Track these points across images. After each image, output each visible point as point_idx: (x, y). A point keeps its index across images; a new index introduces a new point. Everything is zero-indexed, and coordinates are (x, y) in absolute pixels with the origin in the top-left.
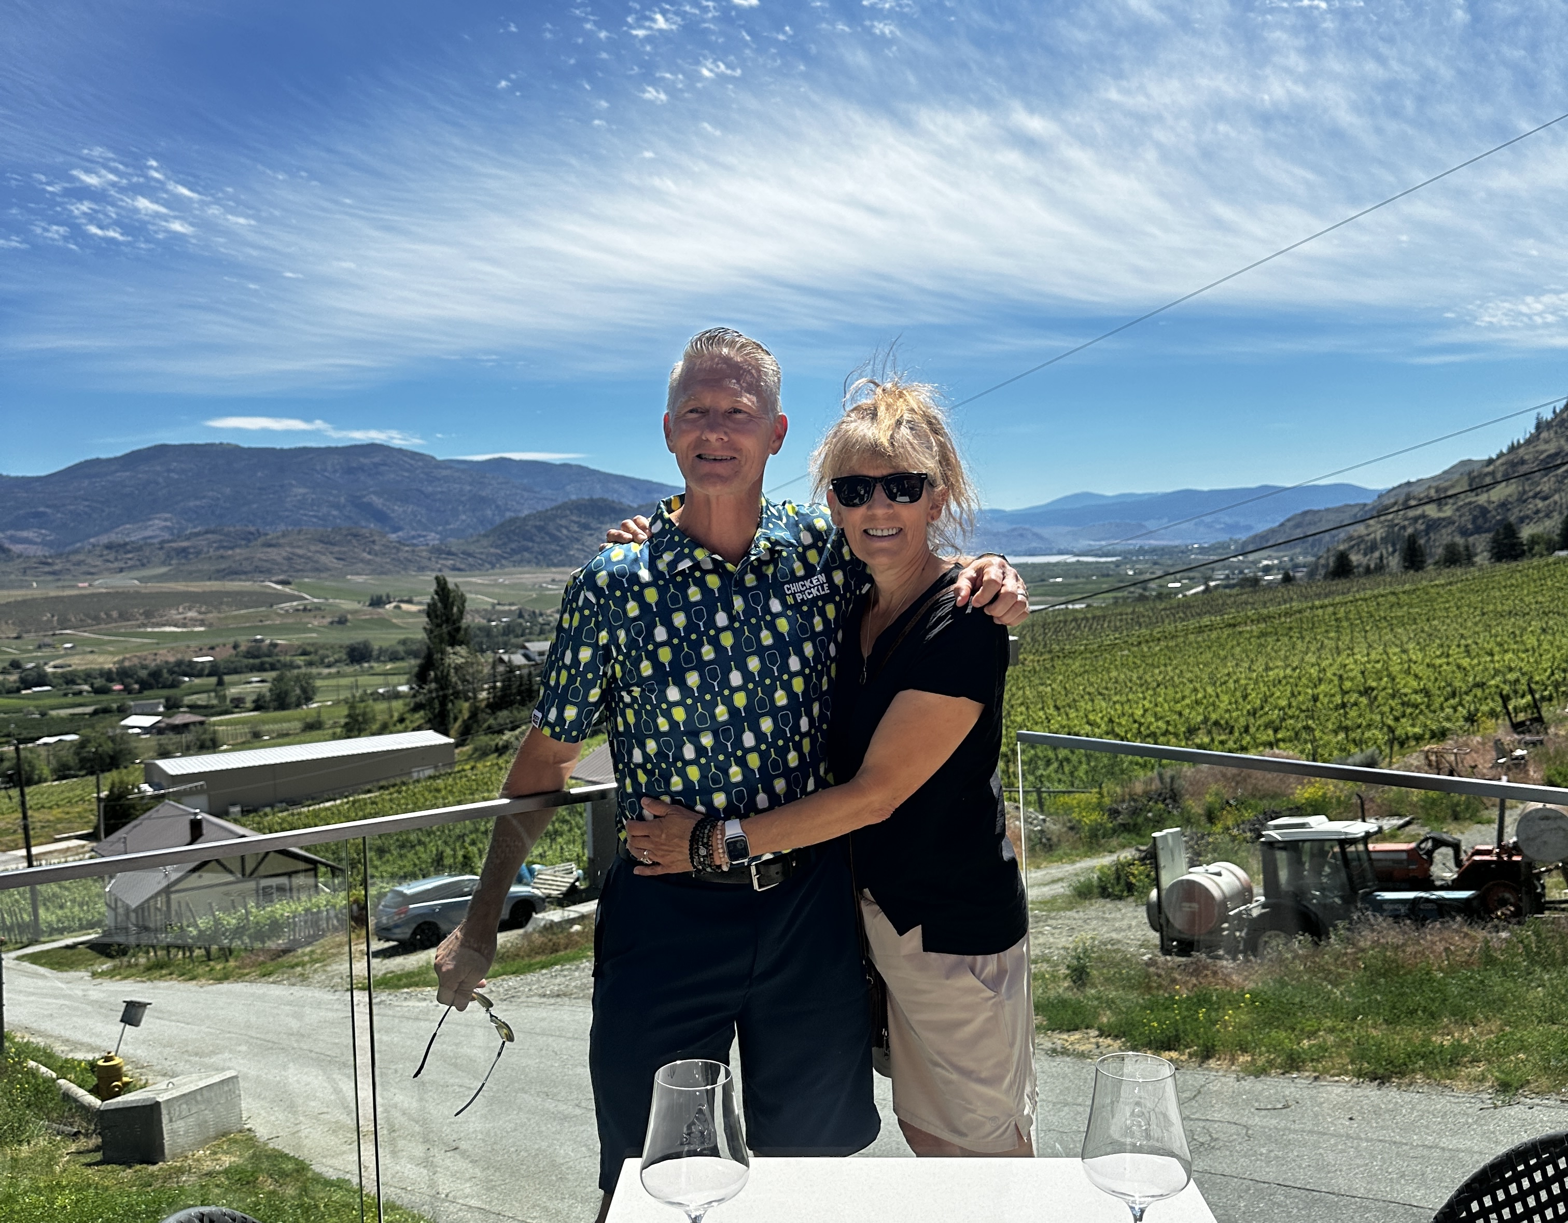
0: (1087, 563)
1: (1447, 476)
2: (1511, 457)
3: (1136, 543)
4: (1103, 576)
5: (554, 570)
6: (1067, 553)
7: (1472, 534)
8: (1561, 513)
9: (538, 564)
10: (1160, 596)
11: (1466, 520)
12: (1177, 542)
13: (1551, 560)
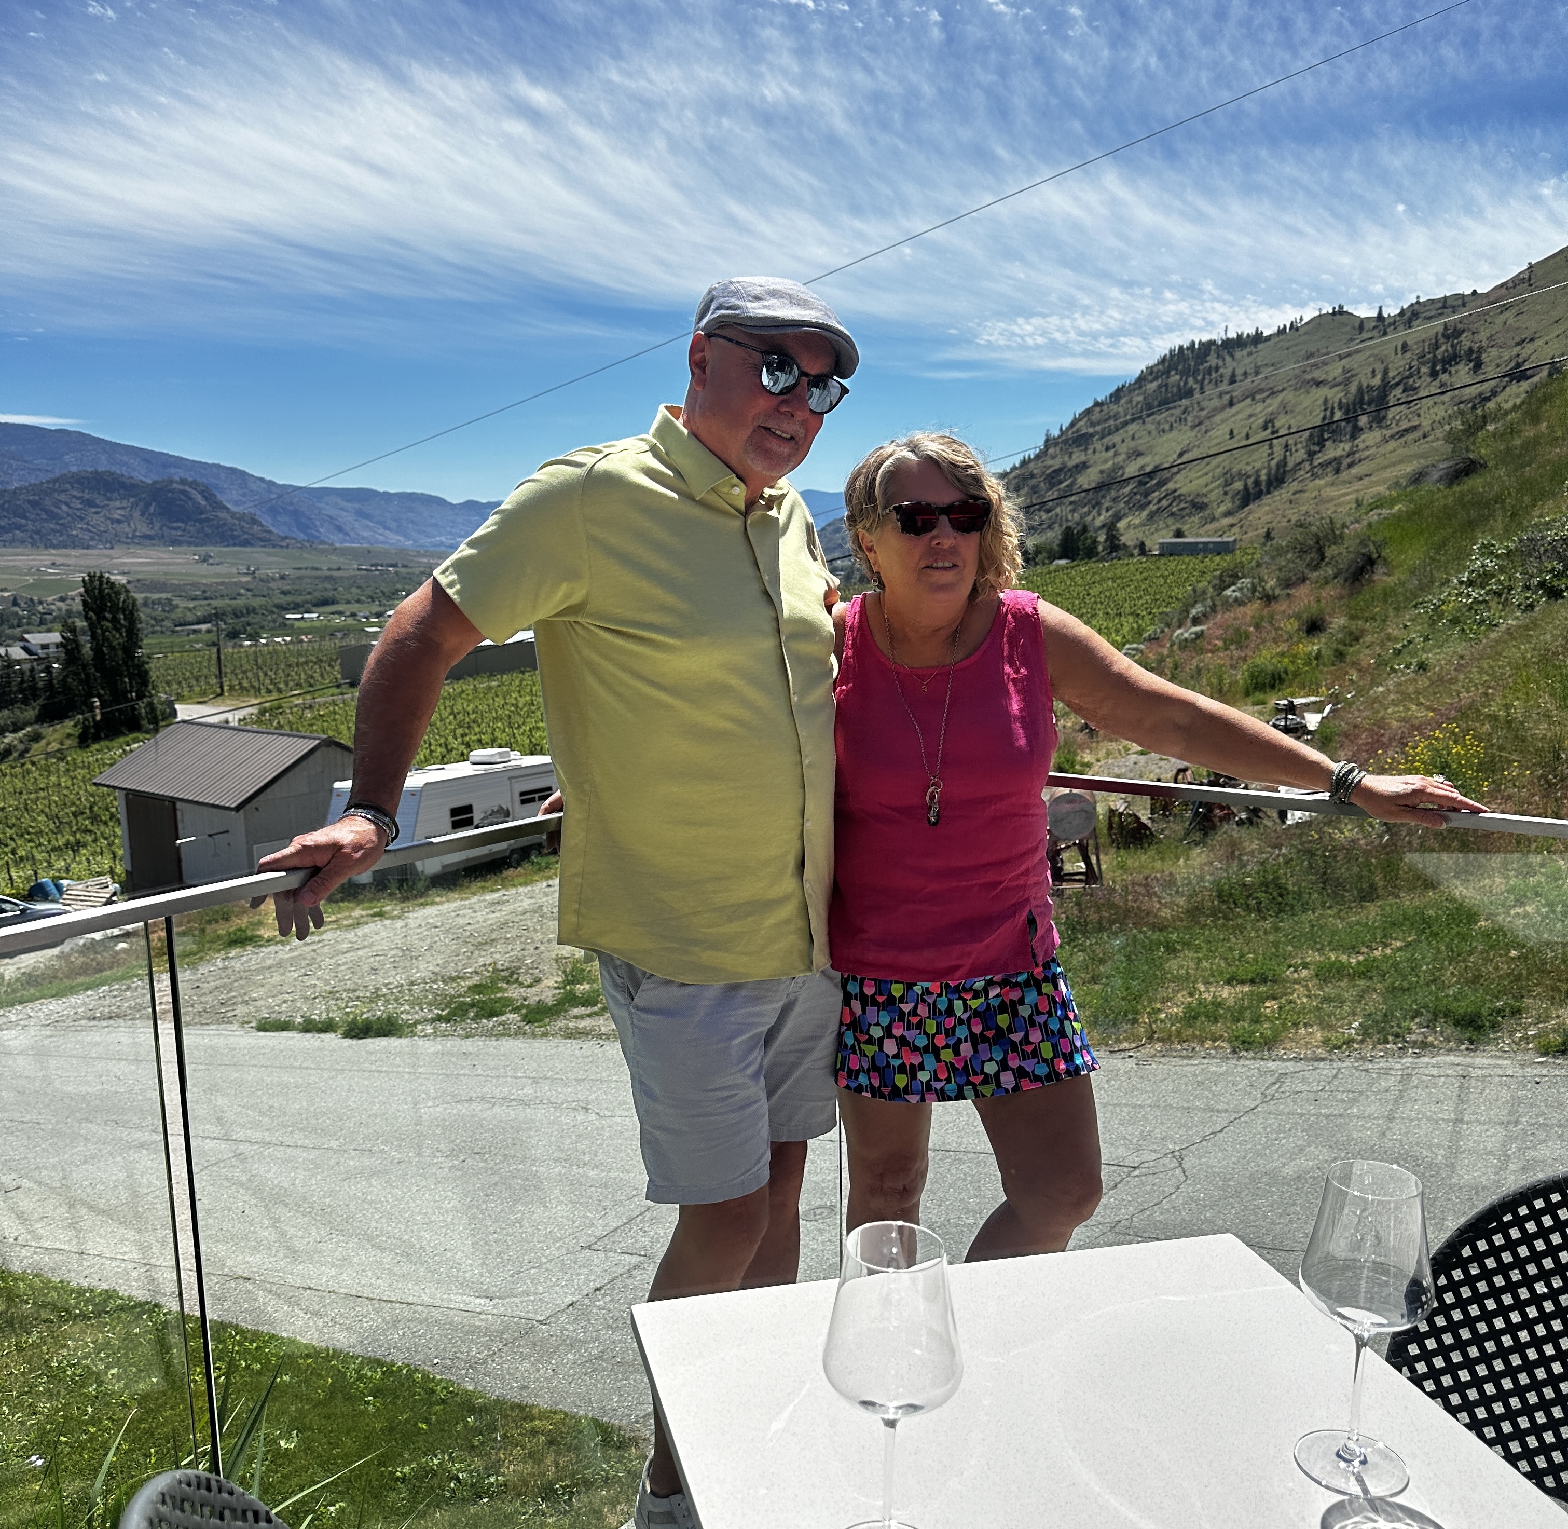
2: (1023, 470)
5: (54, 551)
8: (1061, 525)
9: (33, 545)
13: (1052, 567)
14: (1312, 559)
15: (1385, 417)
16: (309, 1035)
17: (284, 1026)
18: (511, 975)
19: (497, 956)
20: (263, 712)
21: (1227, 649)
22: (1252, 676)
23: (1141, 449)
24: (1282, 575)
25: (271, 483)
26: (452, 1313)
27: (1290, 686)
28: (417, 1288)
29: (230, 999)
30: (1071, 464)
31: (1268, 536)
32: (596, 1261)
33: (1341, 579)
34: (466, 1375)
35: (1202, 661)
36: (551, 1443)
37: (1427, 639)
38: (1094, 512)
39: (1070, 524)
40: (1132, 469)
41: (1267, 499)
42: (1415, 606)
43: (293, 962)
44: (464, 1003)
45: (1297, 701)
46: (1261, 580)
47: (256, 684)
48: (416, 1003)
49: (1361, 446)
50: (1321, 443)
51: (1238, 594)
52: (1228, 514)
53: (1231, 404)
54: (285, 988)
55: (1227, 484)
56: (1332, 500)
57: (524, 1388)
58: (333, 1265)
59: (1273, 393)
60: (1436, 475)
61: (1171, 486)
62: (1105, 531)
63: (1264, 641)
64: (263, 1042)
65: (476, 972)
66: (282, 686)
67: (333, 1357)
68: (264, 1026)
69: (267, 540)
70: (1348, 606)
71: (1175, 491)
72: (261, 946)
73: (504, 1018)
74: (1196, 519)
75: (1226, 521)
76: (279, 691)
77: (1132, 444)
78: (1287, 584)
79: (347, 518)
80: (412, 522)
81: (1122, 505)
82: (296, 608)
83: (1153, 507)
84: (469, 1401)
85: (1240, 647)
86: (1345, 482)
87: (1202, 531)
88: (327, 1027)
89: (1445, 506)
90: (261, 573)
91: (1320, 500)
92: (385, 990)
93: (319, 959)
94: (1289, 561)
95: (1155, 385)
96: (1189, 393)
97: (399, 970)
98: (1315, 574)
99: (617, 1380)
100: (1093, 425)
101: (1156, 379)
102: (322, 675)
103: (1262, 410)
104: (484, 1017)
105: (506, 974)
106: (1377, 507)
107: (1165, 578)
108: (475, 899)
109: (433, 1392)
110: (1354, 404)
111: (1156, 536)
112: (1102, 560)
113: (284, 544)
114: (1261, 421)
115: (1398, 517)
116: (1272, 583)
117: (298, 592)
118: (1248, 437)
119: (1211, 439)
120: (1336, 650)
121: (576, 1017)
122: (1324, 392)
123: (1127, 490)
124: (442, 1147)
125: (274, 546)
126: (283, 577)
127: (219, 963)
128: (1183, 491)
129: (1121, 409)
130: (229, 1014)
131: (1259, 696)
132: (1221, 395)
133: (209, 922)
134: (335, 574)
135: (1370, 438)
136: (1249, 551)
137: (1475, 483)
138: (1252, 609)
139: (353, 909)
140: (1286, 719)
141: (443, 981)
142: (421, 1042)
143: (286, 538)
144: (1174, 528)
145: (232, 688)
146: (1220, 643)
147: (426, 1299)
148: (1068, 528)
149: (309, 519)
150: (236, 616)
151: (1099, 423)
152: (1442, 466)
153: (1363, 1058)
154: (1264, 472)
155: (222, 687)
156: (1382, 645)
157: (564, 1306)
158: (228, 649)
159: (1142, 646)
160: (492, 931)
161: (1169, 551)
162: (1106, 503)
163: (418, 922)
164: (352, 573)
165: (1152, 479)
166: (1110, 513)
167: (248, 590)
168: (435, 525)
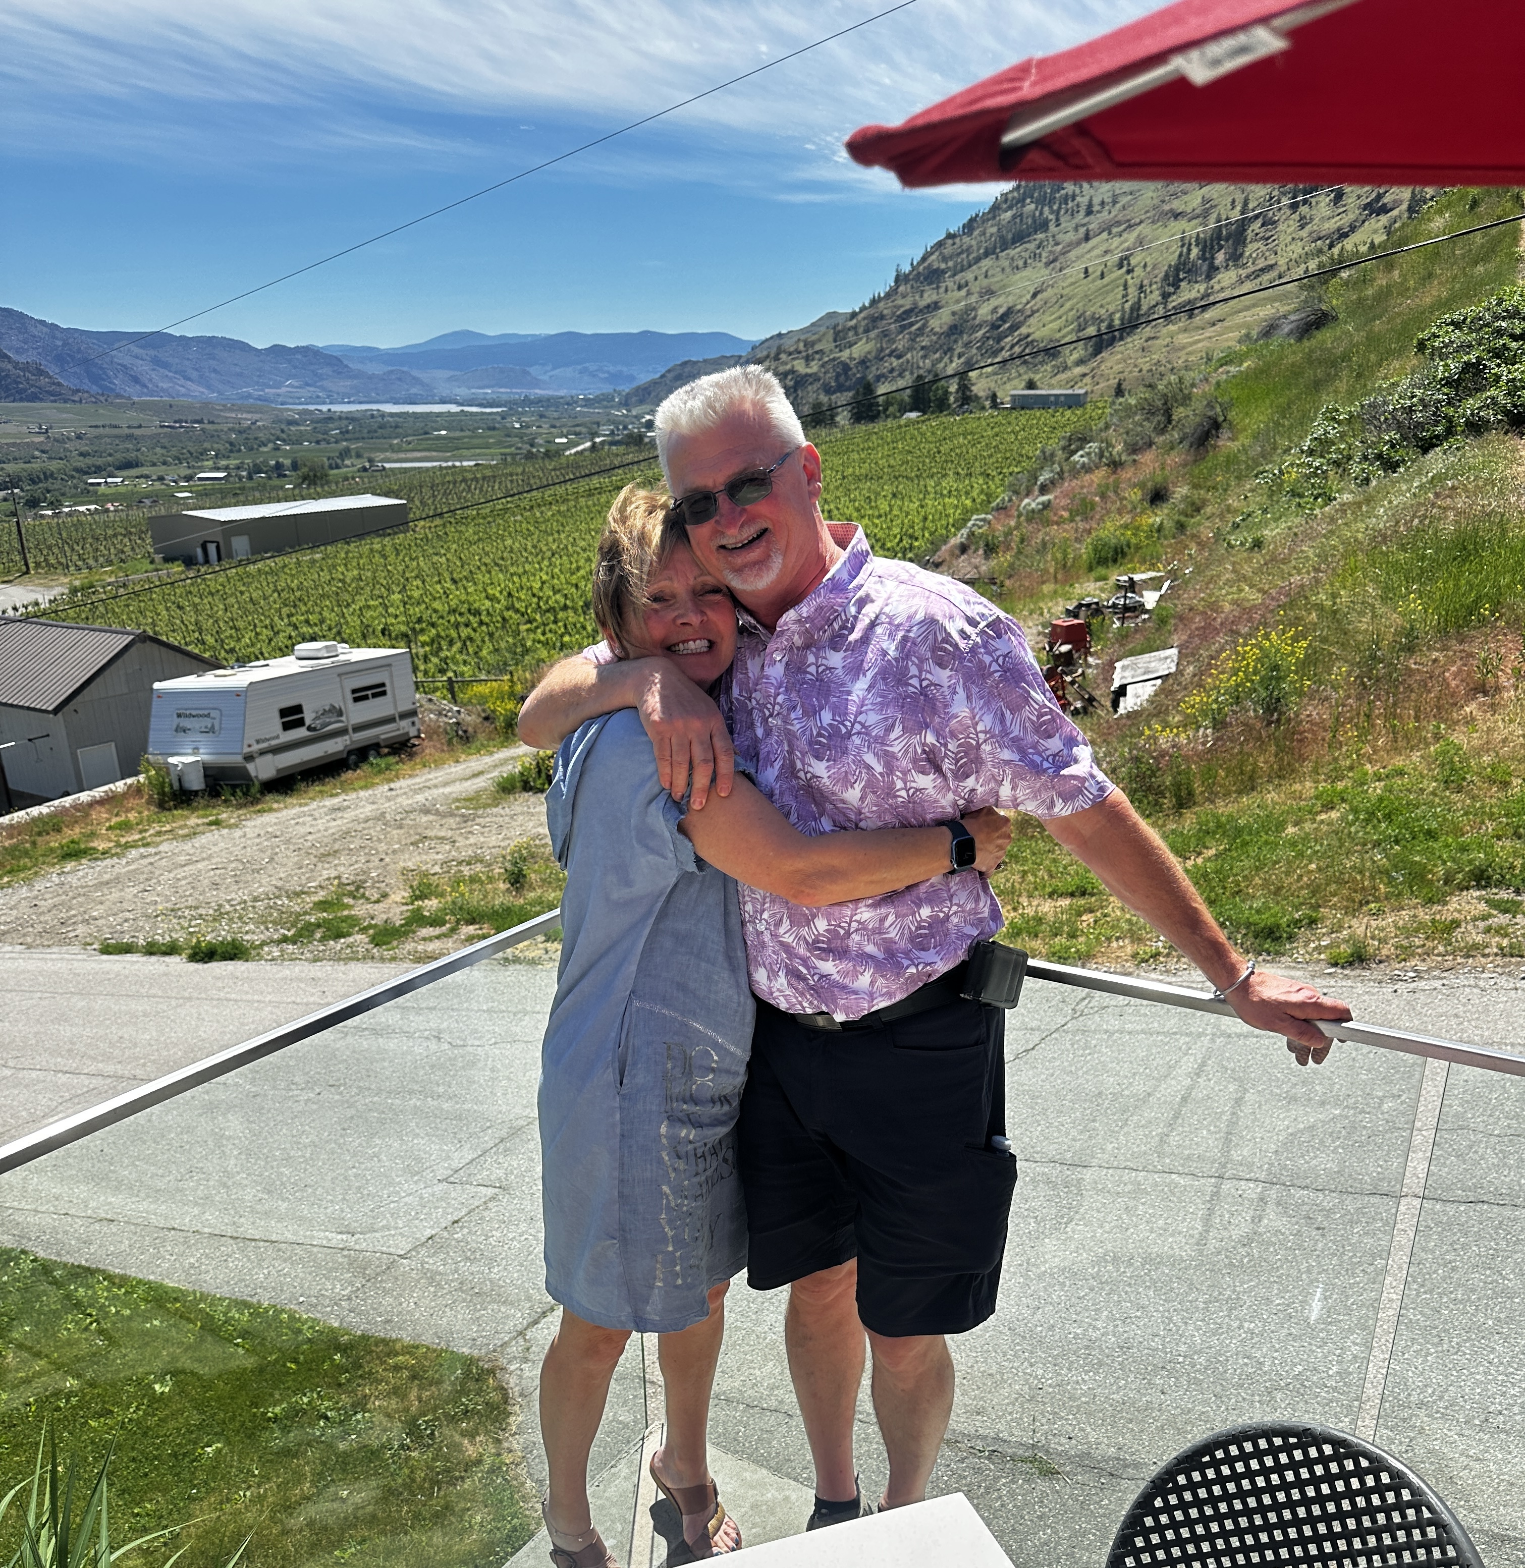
0: (472, 414)
1: (815, 329)
2: (872, 311)
3: (519, 393)
4: (490, 429)
6: (450, 402)
7: (834, 392)
8: (912, 373)
10: (547, 454)
11: (830, 378)
12: (562, 393)
13: (902, 422)
14: (1159, 422)
15: (1241, 255)
16: (154, 959)
17: (127, 949)
18: (357, 890)
19: (342, 869)
20: (74, 591)
21: (1072, 521)
22: (1095, 550)
23: (993, 288)
24: (1129, 440)
25: (54, 327)
26: (315, 1250)
27: (1131, 561)
28: (279, 1225)
29: (70, 918)
30: (922, 304)
31: (1119, 391)
32: (453, 1195)
33: (1186, 444)
34: (332, 1312)
35: (1047, 534)
36: (414, 1377)
37: (1265, 511)
38: (946, 359)
39: (921, 372)
40: (984, 312)
41: (1119, 347)
42: (1256, 476)
43: (131, 876)
44: (311, 924)
45: (1137, 577)
46: (1109, 445)
47: (63, 560)
48: (262, 921)
49: (1217, 287)
50: (1176, 285)
51: (1085, 459)
52: (1081, 362)
53: (1087, 238)
54: (125, 905)
55: (1081, 329)
56: (1184, 348)
57: (388, 1321)
58: (196, 1204)
59: (1130, 226)
60: (1287, 329)
61: (1024, 330)
62: (956, 379)
63: (1108, 512)
64: (107, 966)
65: (321, 887)
66: (91, 562)
67: (201, 1300)
68: (107, 950)
69: (56, 395)
70: (1192, 475)
71: (1028, 336)
72: (96, 859)
73: (351, 939)
74: (1049, 368)
75: (1078, 370)
76: (90, 568)
77: (985, 282)
78: (1134, 449)
79: (143, 368)
80: (215, 371)
81: (974, 351)
82: (98, 471)
83: (1005, 354)
84: (336, 1339)
85: (1086, 519)
86: (1198, 328)
87: (1053, 381)
88: (171, 950)
89: (1293, 365)
90: (54, 432)
91: (1172, 348)
92: (228, 907)
93: (157, 873)
94: (1136, 424)
95: (1009, 214)
96: (1043, 226)
97: (241, 885)
98: (1162, 438)
99: (475, 1310)
100: (945, 259)
101: (1010, 208)
102: (133, 549)
103: (1119, 245)
104: (330, 938)
105: (352, 888)
106: (1226, 364)
107: (1016, 434)
108: (314, 805)
109: (299, 1331)
110: (1212, 240)
111: (1008, 386)
112: (952, 414)
113: (76, 398)
114: (1116, 258)
115: (1246, 376)
116: (1119, 448)
117: (97, 453)
118: (1102, 276)
119: (1065, 278)
120: (1178, 522)
121: (424, 939)
122: (1182, 224)
123: (979, 334)
124: (297, 1079)
125: (66, 401)
126: (79, 437)
127: (55, 878)
128: (1037, 335)
129: (974, 243)
130: (71, 935)
131: (1102, 571)
132: (1076, 229)
133: (39, 834)
134: (137, 432)
135: (1226, 278)
136: (1100, 405)
137: (1325, 337)
138: (1099, 476)
139: (187, 818)
140: (1125, 597)
141: (288, 897)
142: (268, 966)
143: (78, 391)
144: (1026, 377)
145: (38, 565)
146: (1065, 514)
147: (290, 1237)
148: (920, 377)
149: (102, 369)
150: (33, 482)
151: (951, 257)
152: (1293, 318)
153: (1167, 971)
154: (1118, 315)
155: (26, 564)
156: (1222, 516)
157: (423, 1239)
158: (29, 521)
159: (990, 517)
160: (335, 840)
161: (1021, 404)
162: (959, 349)
163: (257, 831)
164: (154, 430)
165: (1005, 322)
166: (962, 360)
167: (43, 452)
168: (240, 375)
